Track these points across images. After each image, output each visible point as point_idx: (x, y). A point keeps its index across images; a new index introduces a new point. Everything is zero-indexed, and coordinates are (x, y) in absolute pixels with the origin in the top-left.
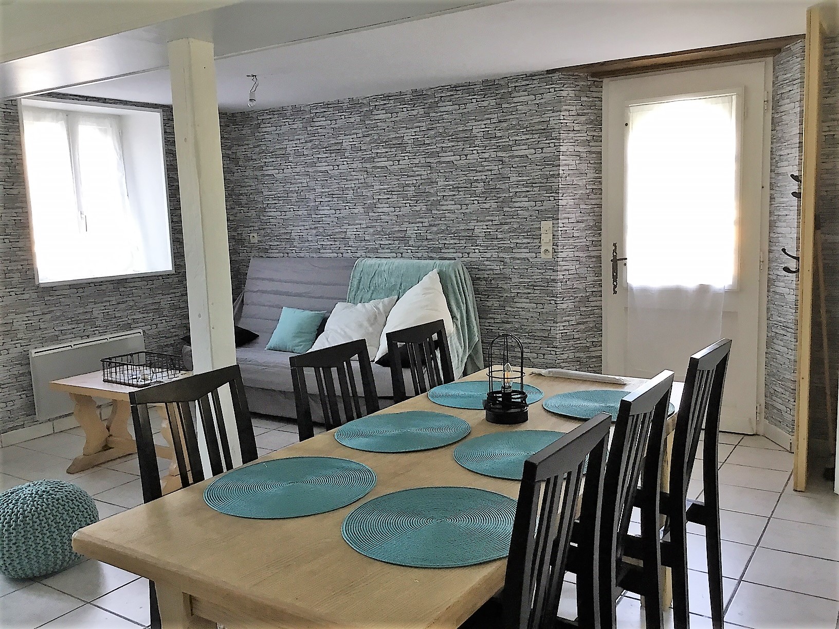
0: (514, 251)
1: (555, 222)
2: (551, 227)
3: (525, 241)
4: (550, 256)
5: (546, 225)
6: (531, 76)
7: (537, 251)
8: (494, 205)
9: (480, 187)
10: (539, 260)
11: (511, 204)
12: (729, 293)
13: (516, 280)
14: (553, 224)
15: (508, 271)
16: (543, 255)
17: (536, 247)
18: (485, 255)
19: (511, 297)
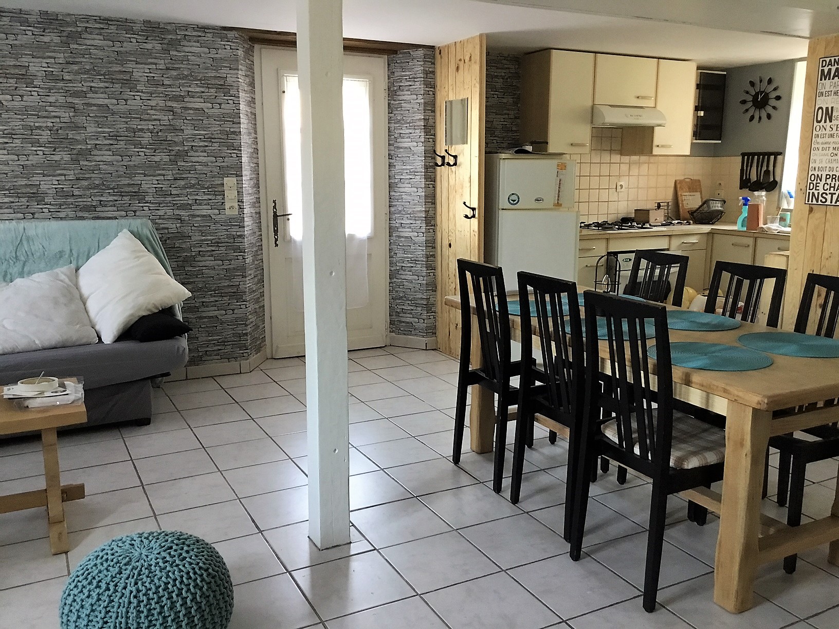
0: (193, 208)
1: (239, 178)
2: (236, 183)
3: (206, 197)
4: (236, 212)
5: (229, 182)
6: (204, 28)
7: (220, 207)
8: (166, 159)
9: (146, 138)
10: (223, 216)
11: (187, 159)
12: (369, 239)
13: (196, 237)
14: (237, 181)
15: (187, 230)
16: (228, 212)
17: (219, 204)
18: (157, 213)
19: (192, 256)
